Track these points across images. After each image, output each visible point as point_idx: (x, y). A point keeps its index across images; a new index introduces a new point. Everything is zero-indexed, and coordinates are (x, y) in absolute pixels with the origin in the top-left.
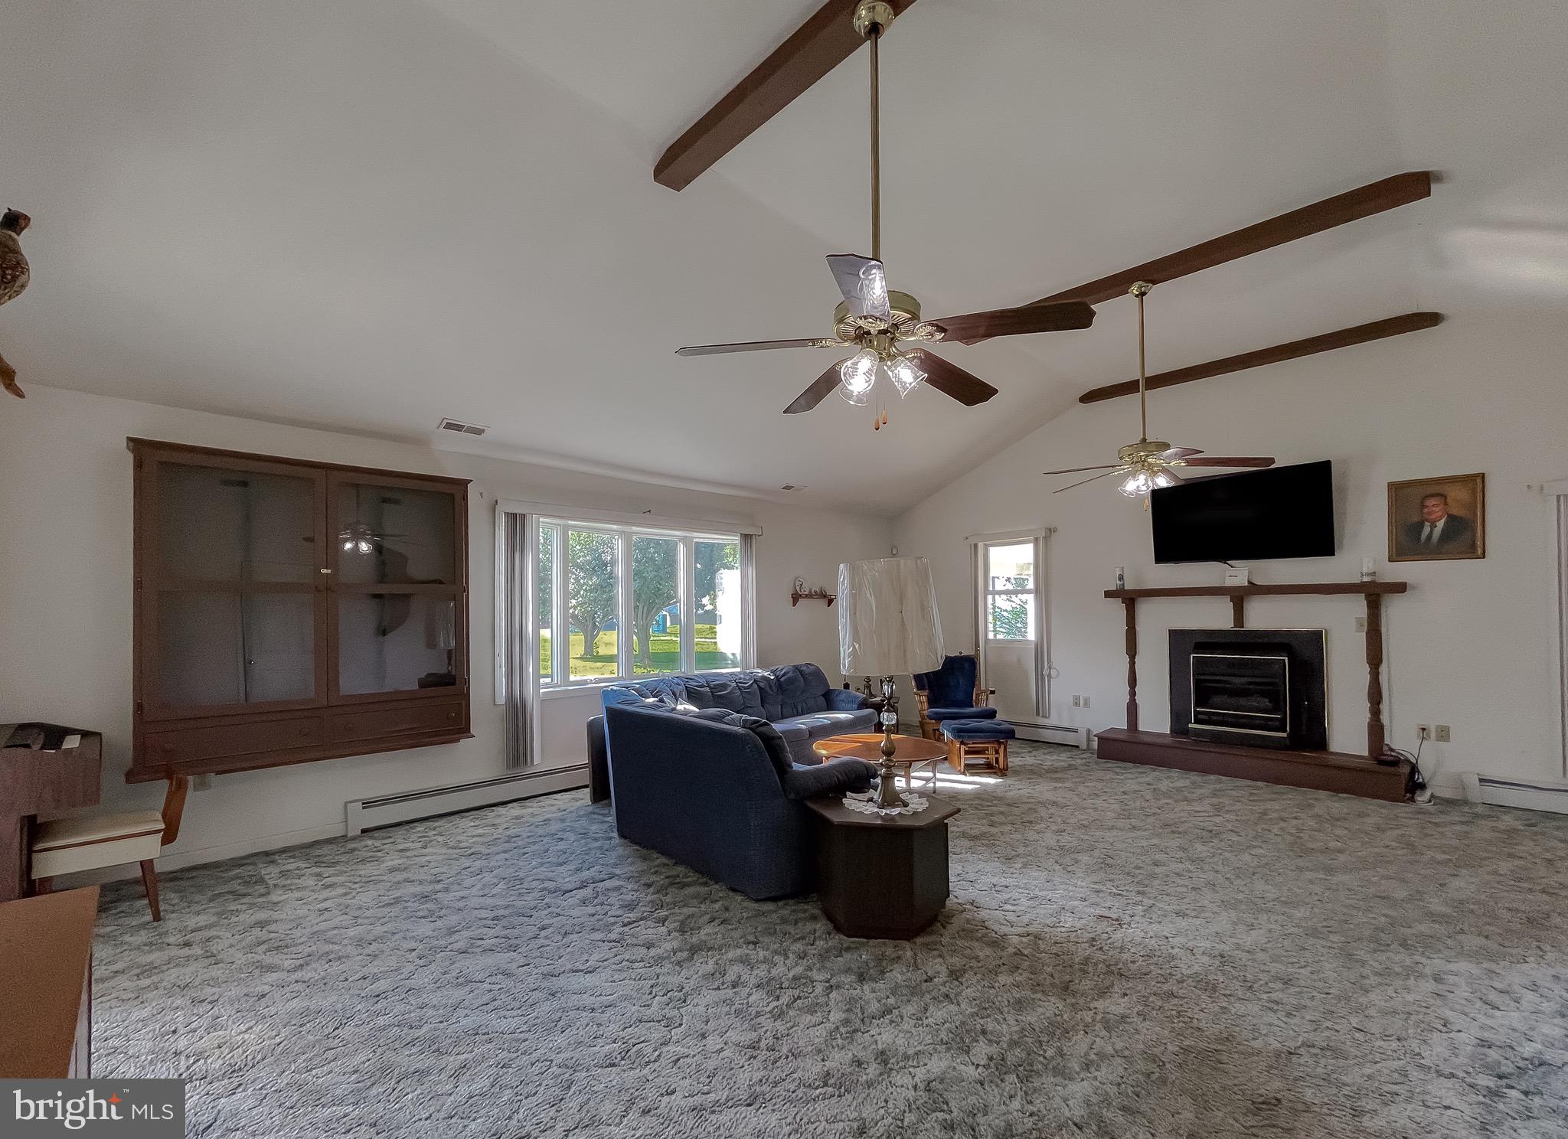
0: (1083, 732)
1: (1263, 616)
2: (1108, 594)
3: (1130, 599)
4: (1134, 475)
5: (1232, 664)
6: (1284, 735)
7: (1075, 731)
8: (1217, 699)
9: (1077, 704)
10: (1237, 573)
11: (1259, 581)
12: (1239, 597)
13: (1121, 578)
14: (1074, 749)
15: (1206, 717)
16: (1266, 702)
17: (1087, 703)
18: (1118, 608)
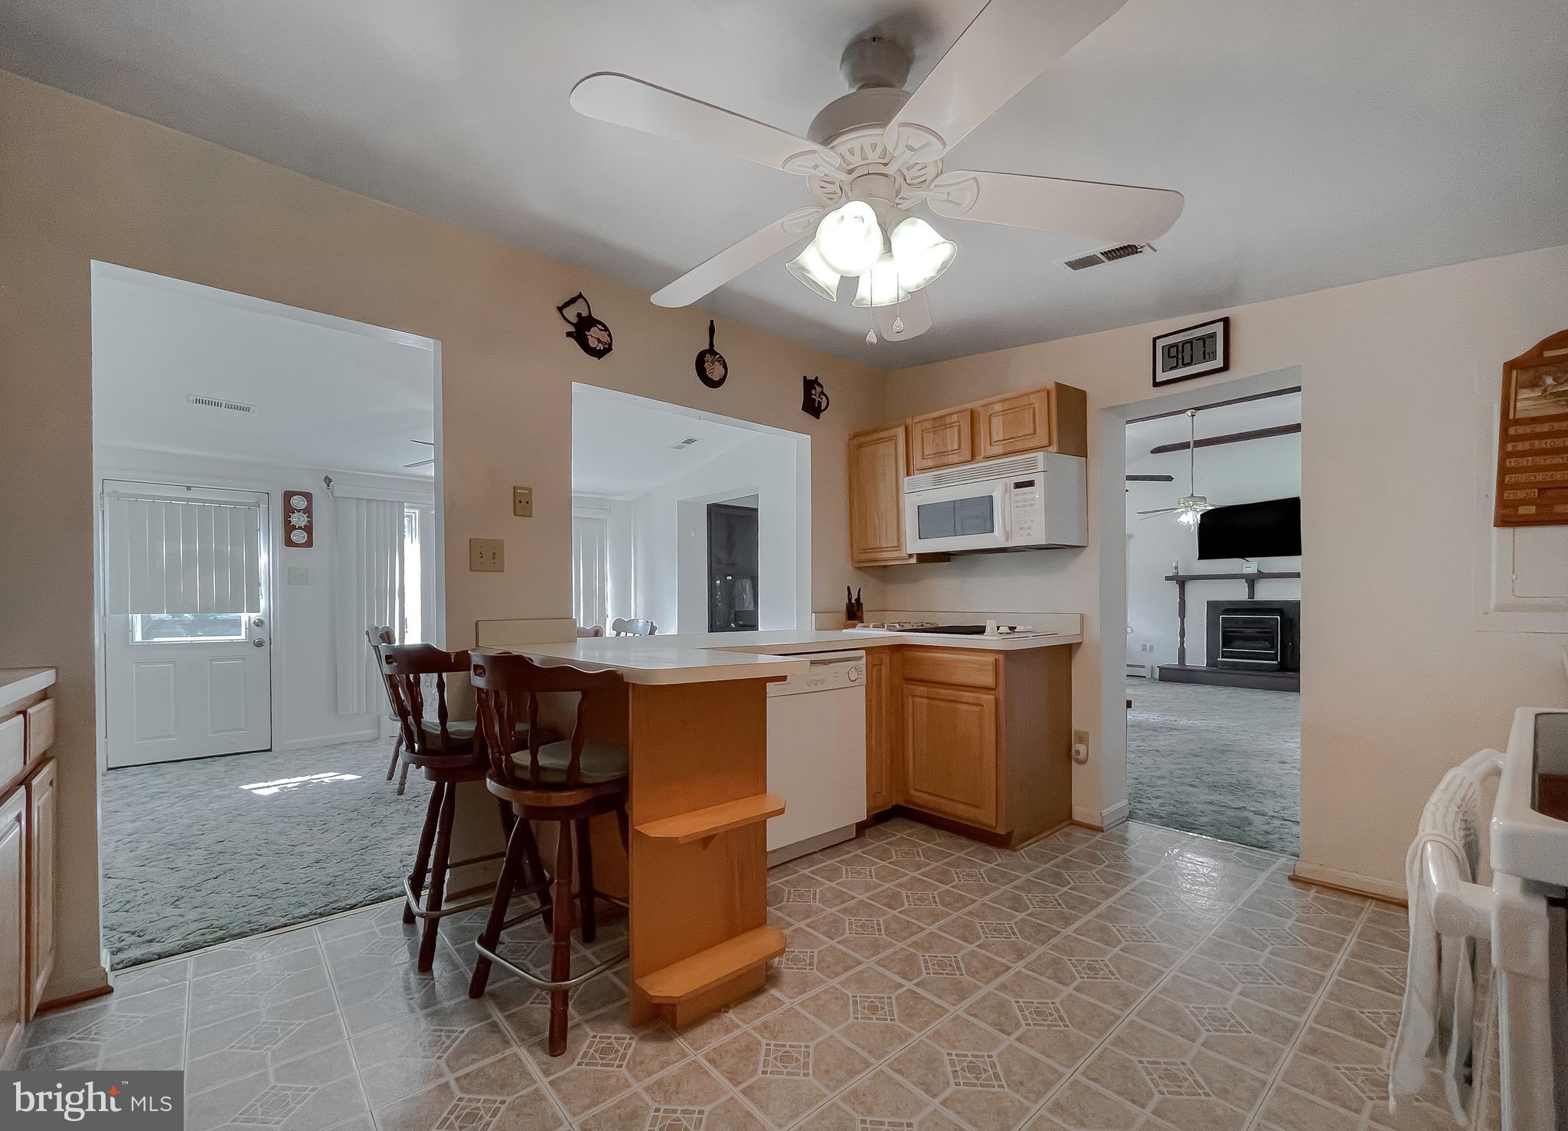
0: (1148, 667)
1: (1267, 592)
2: (1167, 579)
3: (1182, 582)
4: (1186, 512)
5: (1245, 621)
6: (1276, 662)
7: (1143, 667)
8: (1237, 643)
9: (1144, 649)
10: (1251, 565)
11: (1265, 570)
12: (1251, 581)
13: (1176, 568)
14: (1144, 679)
15: (1229, 654)
16: (1267, 644)
17: (1151, 649)
18: (1174, 587)
